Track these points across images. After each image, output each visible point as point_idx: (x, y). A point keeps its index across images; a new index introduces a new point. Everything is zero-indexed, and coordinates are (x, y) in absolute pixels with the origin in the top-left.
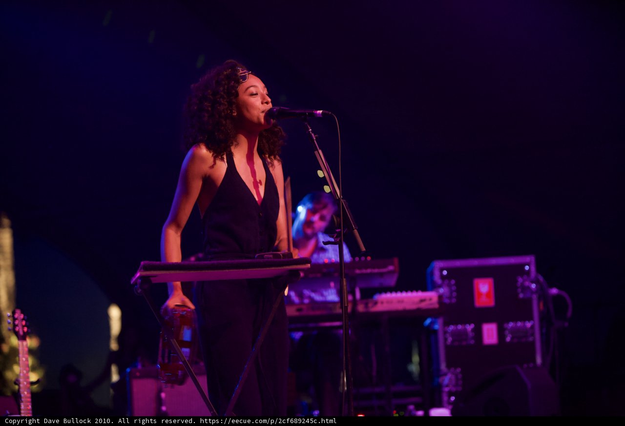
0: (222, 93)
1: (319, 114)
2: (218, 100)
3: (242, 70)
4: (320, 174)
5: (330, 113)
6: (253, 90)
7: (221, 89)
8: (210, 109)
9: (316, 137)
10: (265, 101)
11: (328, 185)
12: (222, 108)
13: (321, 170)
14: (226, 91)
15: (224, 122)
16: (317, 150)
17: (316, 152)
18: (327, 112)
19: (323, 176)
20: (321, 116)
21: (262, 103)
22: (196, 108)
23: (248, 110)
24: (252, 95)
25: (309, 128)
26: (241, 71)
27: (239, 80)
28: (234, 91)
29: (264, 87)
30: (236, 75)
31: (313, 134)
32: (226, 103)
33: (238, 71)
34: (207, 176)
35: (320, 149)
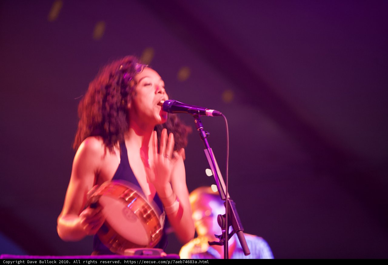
1: (210, 113)
4: (209, 172)
5: (221, 113)
6: (146, 80)
7: (116, 80)
9: (207, 135)
10: (158, 91)
11: (215, 184)
12: (115, 99)
13: (210, 168)
15: (115, 114)
16: (207, 148)
17: (206, 150)
18: (218, 112)
19: (212, 174)
20: (212, 116)
24: (145, 85)
31: (203, 132)
34: (99, 171)
35: (210, 147)
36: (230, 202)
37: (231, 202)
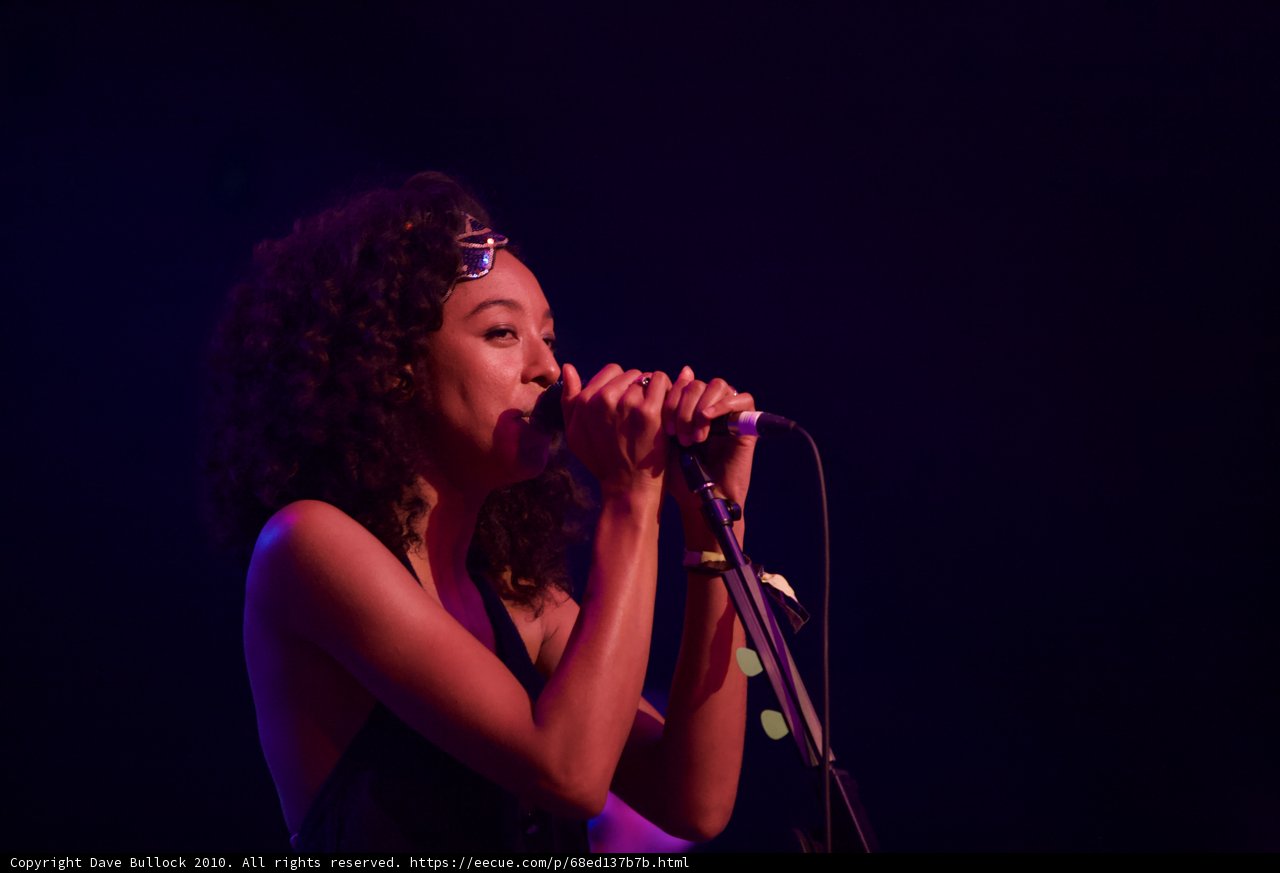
0: (380, 303)
1: (747, 423)
2: (362, 325)
3: (475, 226)
4: (748, 662)
6: (498, 316)
8: (325, 358)
10: (536, 372)
11: (777, 707)
13: (754, 648)
14: (395, 295)
18: (779, 419)
19: (759, 670)
20: (755, 432)
21: (525, 380)
22: (265, 344)
23: (465, 395)
24: (493, 334)
25: (706, 477)
26: (468, 227)
27: (455, 266)
28: (425, 304)
29: (545, 316)
30: (448, 242)
32: (391, 346)
33: (457, 225)
35: (746, 562)
36: (837, 778)
37: (841, 777)
